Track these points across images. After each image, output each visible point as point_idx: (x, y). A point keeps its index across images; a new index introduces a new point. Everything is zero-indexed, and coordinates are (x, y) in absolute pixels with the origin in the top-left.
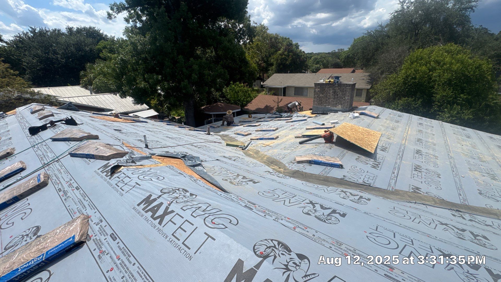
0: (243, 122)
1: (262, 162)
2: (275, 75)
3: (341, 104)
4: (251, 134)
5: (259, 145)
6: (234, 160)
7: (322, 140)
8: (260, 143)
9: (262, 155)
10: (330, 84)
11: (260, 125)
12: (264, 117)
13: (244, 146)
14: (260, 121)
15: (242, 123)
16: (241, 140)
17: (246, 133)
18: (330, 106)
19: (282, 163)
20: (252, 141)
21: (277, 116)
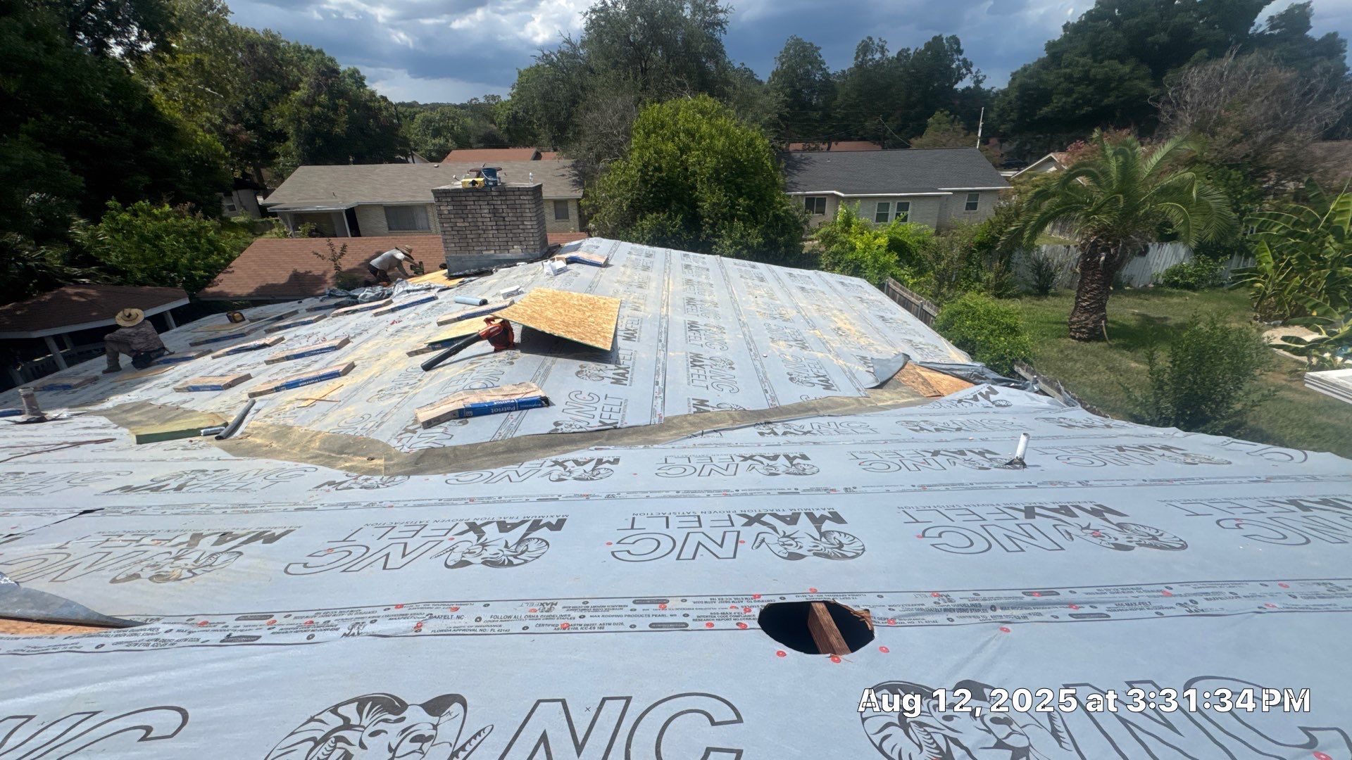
0: (207, 342)
1: (305, 460)
2: (302, 169)
3: (520, 243)
4: (248, 377)
5: (288, 407)
6: (179, 489)
7: (485, 346)
8: (289, 399)
9: (305, 435)
10: (477, 190)
11: (282, 339)
12: (296, 312)
13: (226, 425)
14: (280, 328)
15: (205, 346)
16: (208, 407)
17: (228, 380)
18: (493, 252)
19: (378, 442)
20: (257, 399)
21: (339, 300)
